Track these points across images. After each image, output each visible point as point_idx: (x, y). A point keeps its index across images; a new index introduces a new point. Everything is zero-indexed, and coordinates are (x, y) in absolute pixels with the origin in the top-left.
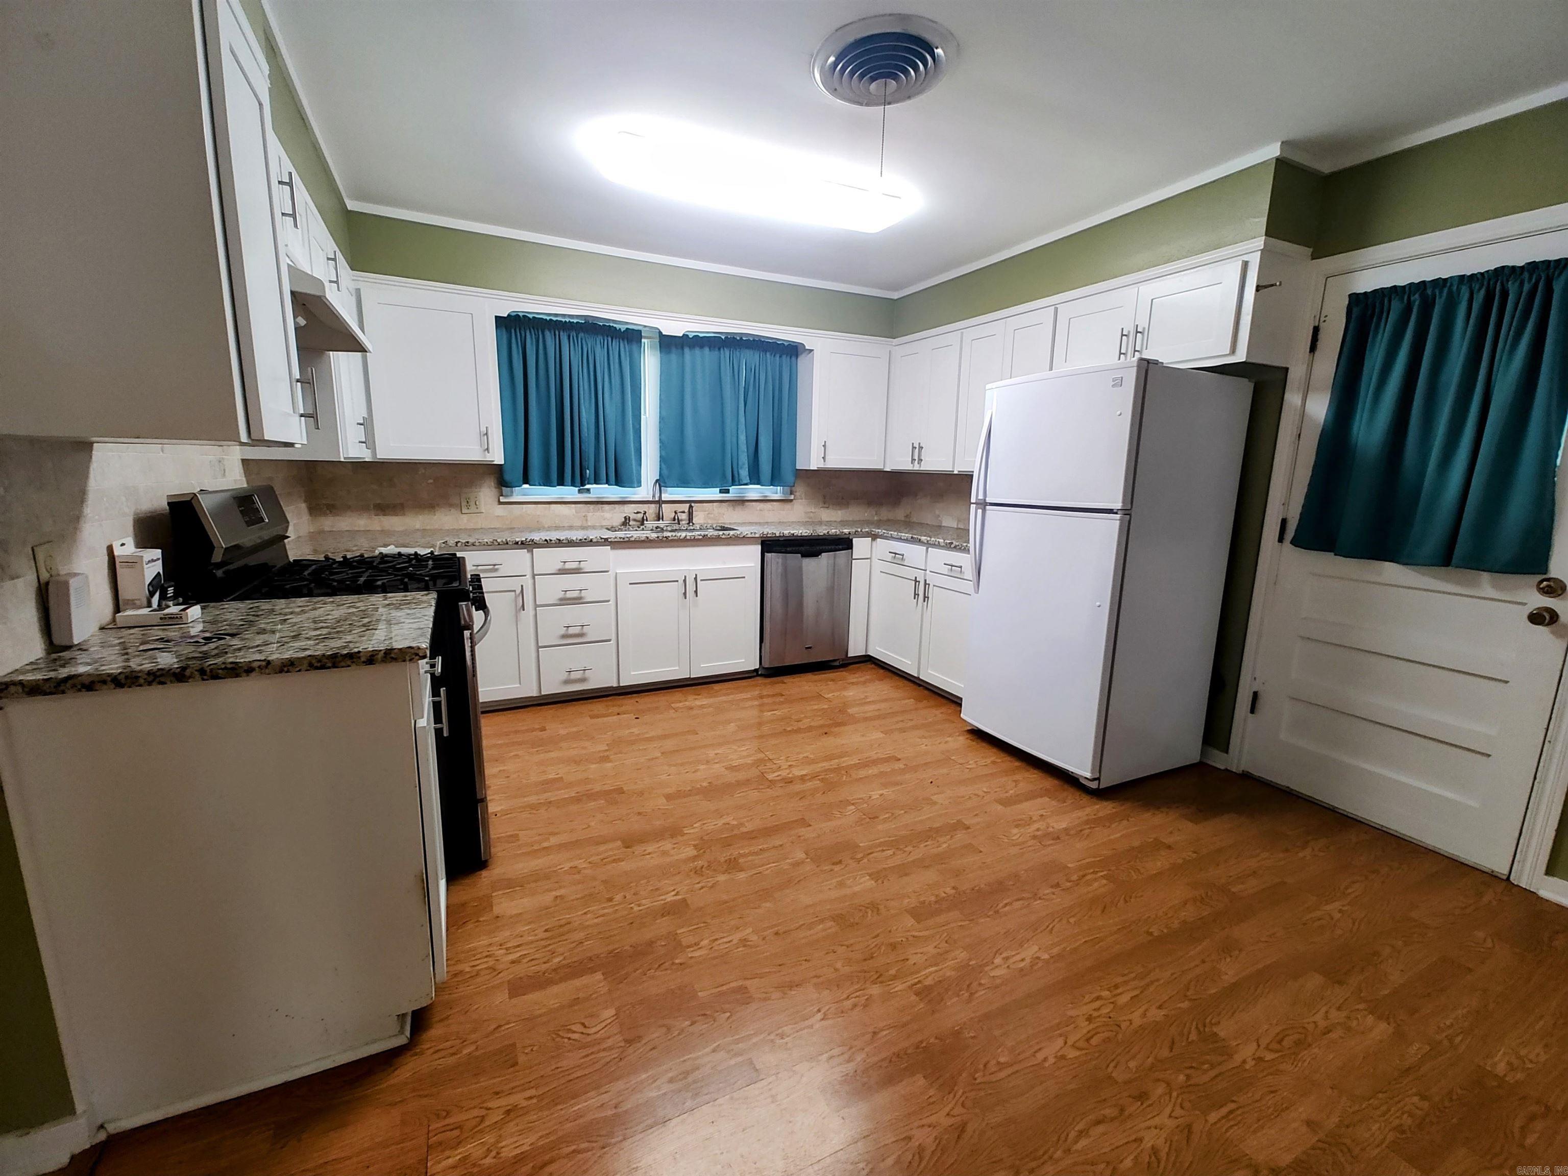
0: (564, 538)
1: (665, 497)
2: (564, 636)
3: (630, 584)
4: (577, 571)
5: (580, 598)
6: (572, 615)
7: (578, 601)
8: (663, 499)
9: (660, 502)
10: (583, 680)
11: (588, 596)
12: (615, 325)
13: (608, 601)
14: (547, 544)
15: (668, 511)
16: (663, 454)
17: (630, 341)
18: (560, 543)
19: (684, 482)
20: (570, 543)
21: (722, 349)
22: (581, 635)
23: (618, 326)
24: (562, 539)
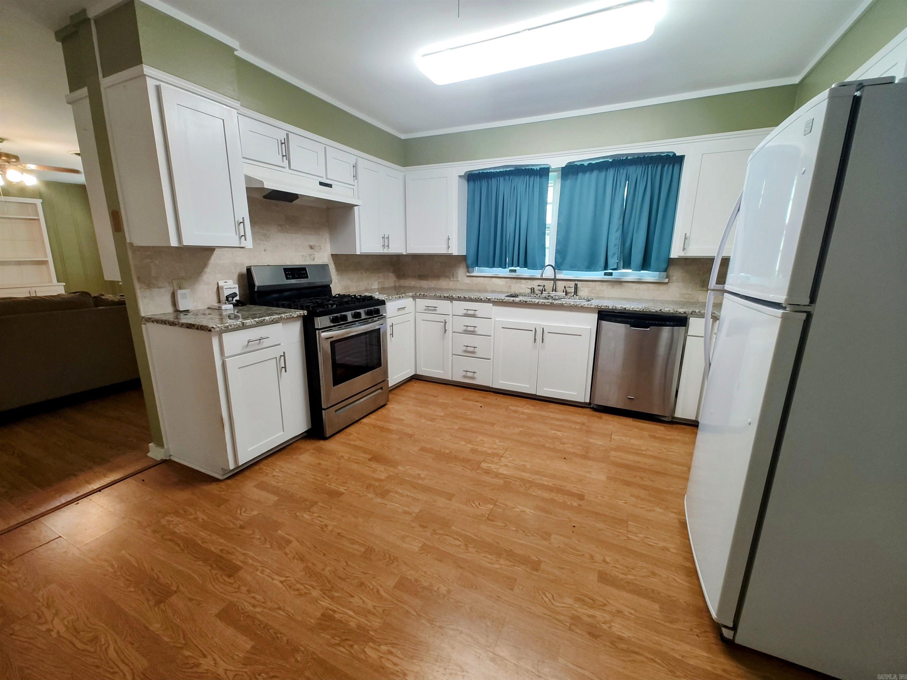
0: (467, 296)
1: (558, 276)
2: (465, 351)
3: (502, 328)
4: (474, 316)
5: (474, 331)
6: (469, 340)
7: (473, 333)
8: (557, 278)
9: (555, 280)
10: (473, 378)
11: (479, 331)
12: (533, 168)
13: (490, 336)
14: (459, 299)
15: (560, 285)
16: (558, 248)
17: (541, 176)
18: (465, 299)
19: (573, 267)
20: (471, 300)
21: (609, 170)
22: (473, 352)
23: (535, 168)
24: (466, 297)
